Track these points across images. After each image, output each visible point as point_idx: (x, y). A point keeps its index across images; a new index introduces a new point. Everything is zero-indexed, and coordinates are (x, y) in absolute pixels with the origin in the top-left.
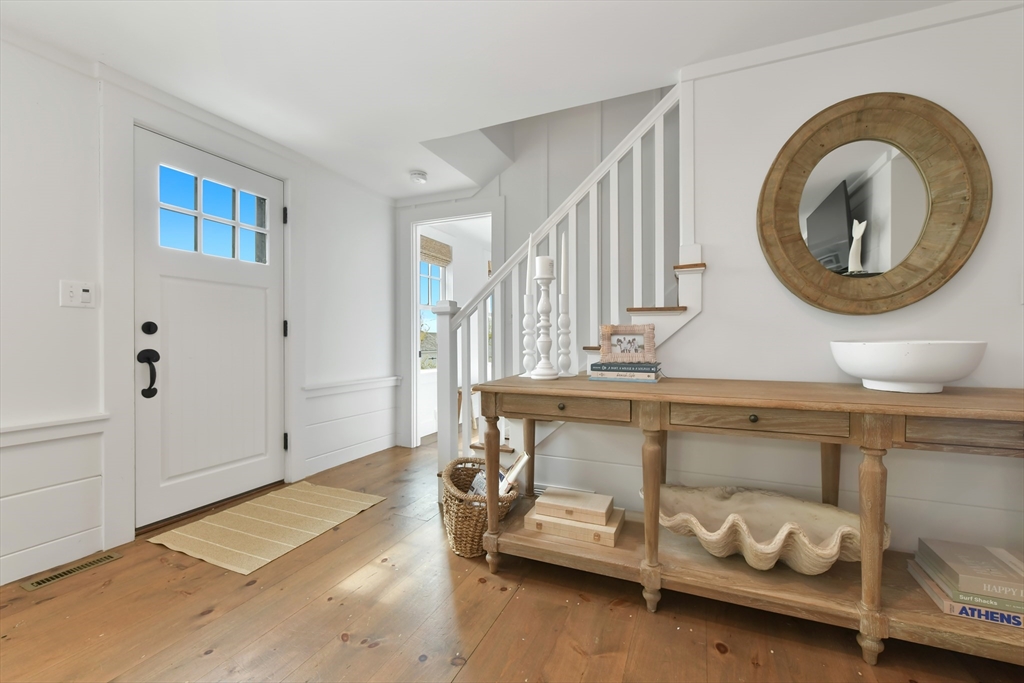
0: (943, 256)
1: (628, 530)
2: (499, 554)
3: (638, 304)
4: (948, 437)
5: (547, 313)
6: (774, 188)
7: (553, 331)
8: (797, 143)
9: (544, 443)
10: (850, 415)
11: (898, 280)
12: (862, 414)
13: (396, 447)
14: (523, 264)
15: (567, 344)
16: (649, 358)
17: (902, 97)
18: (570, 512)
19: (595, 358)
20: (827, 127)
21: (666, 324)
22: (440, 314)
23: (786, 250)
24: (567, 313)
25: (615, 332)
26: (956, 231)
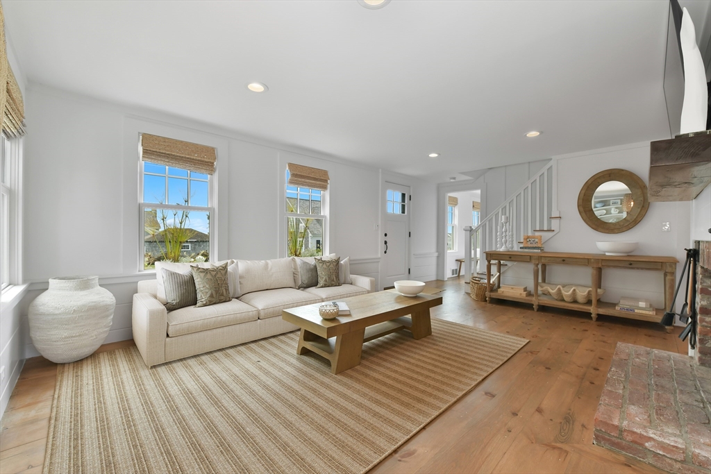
0: (635, 217)
1: (529, 294)
2: (490, 298)
3: (538, 229)
4: (612, 264)
5: (506, 231)
6: (582, 195)
7: (507, 237)
8: (590, 182)
9: (503, 273)
10: (588, 259)
11: (622, 224)
12: (591, 259)
13: (437, 280)
14: (497, 215)
15: (512, 241)
16: (539, 245)
17: (623, 170)
18: (512, 288)
19: (522, 246)
20: (599, 178)
21: (546, 235)
22: (466, 230)
23: (586, 214)
24: (512, 231)
25: (528, 237)
26: (639, 210)
